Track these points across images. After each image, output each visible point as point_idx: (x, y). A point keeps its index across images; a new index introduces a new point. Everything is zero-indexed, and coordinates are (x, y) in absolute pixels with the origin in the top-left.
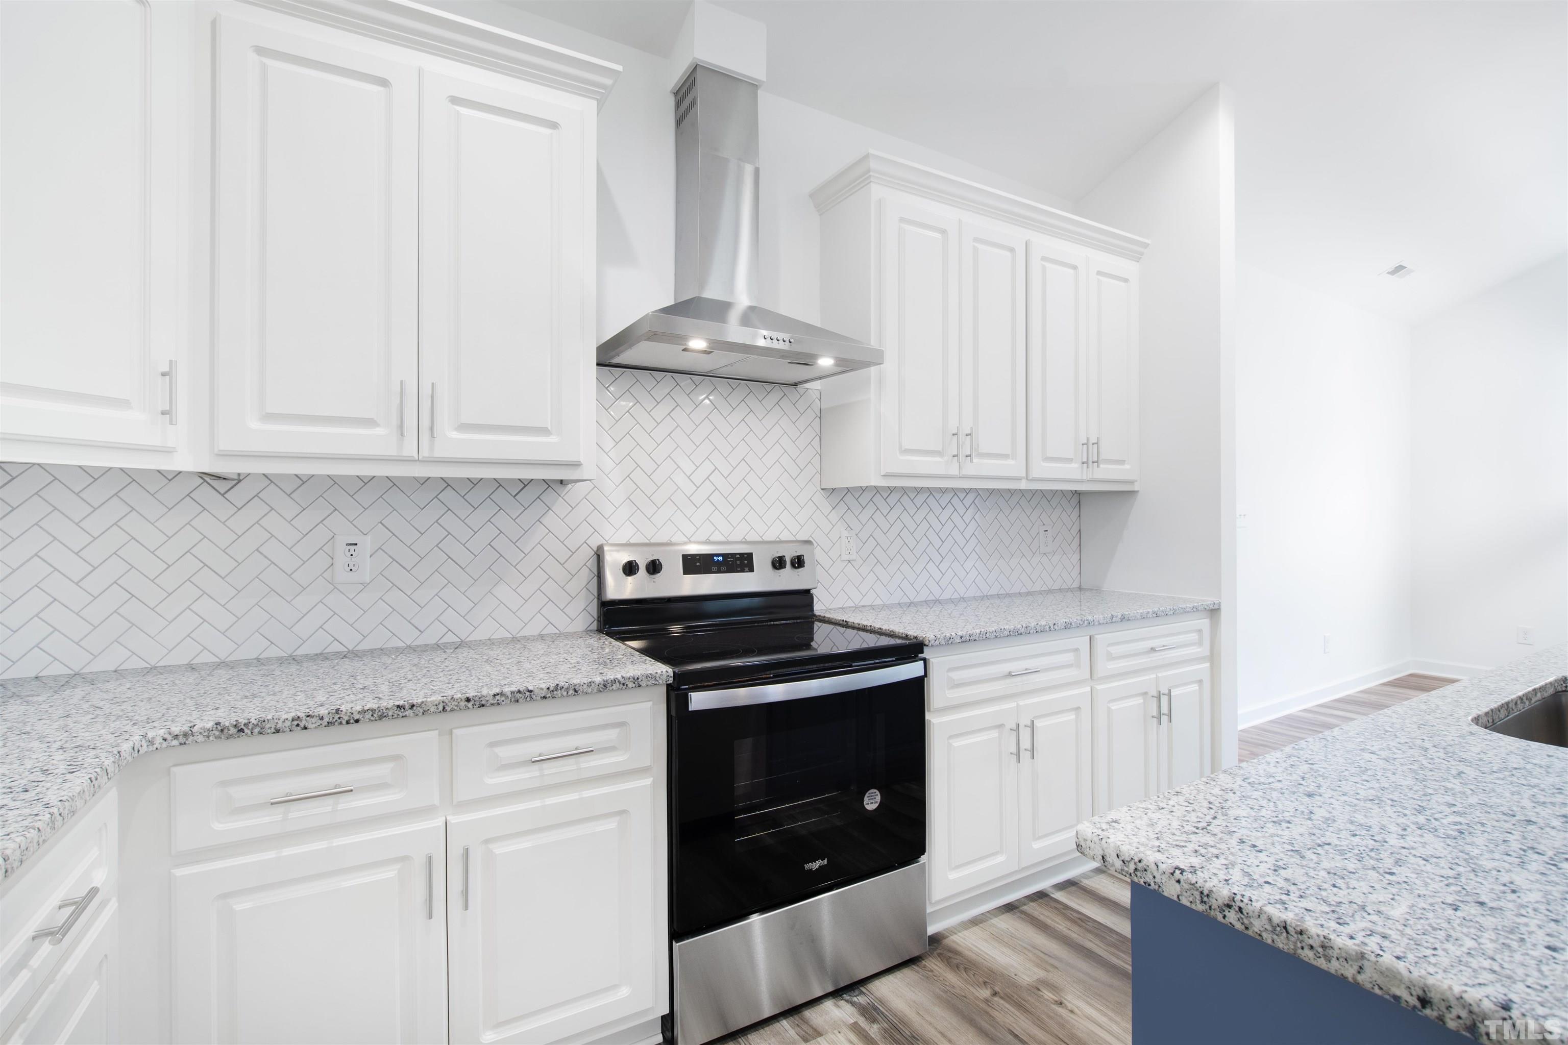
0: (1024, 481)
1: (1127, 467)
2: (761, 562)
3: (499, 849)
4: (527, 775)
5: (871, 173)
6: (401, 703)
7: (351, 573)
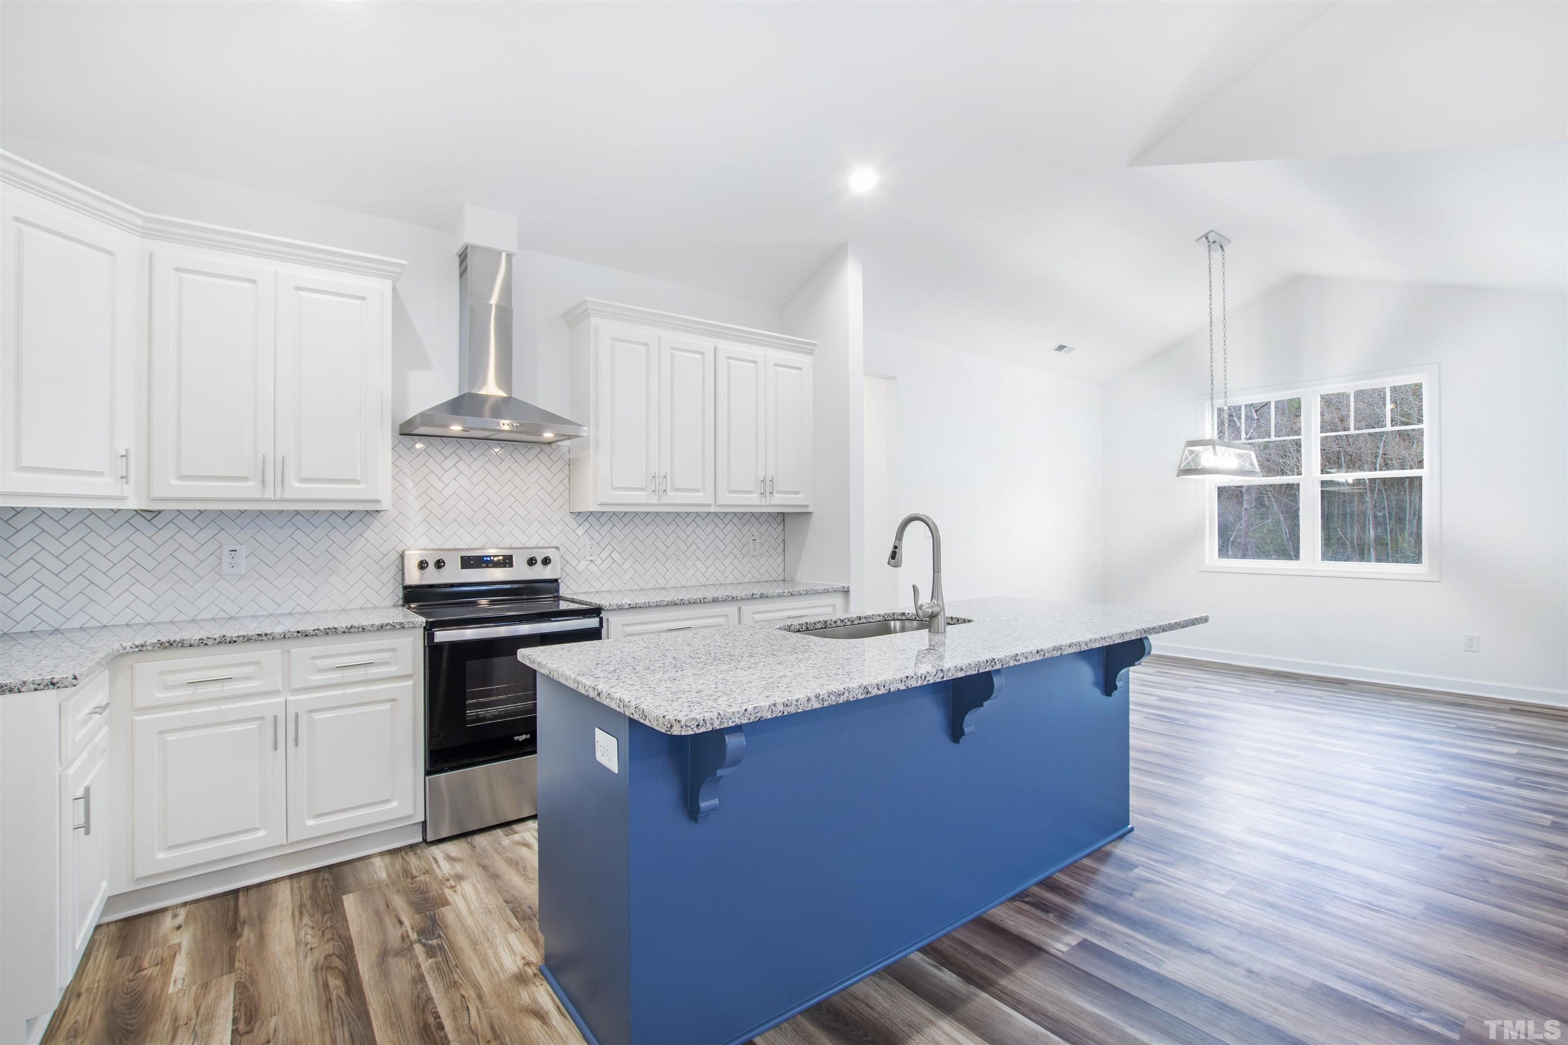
0: (713, 506)
1: (801, 496)
2: (520, 561)
3: (317, 716)
4: (335, 676)
5: (590, 311)
6: (260, 633)
7: (233, 569)
